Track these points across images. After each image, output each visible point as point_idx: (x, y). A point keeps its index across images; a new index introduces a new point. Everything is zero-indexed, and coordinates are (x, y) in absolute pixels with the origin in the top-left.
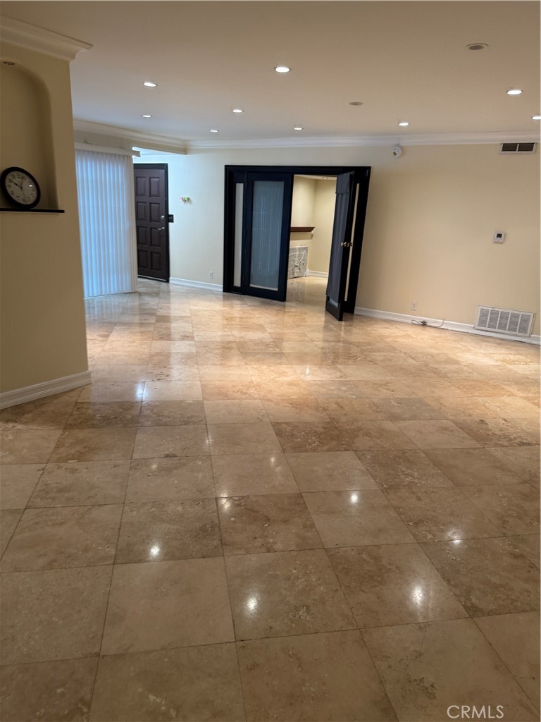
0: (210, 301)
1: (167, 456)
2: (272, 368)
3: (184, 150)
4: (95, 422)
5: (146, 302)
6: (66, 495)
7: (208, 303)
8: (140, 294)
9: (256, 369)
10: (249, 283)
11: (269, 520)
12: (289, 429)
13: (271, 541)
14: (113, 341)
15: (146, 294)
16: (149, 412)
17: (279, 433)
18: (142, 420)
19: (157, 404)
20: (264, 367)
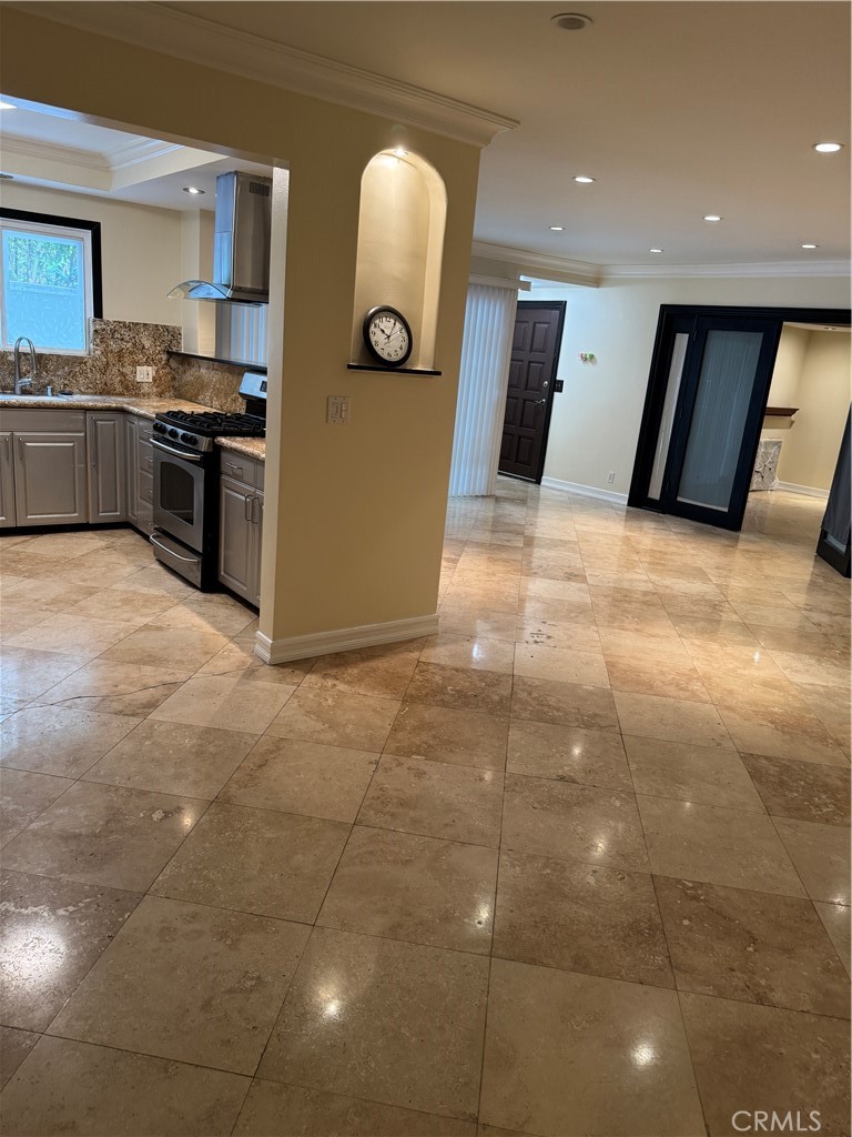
0: (606, 519)
1: (562, 778)
2: (729, 650)
3: (596, 281)
4: (446, 698)
5: (507, 512)
6: (411, 813)
7: (603, 523)
8: (497, 499)
9: (699, 646)
10: (677, 495)
11: (754, 940)
12: (773, 770)
13: (763, 982)
14: (464, 570)
15: (506, 499)
16: (525, 694)
17: (756, 775)
18: (516, 707)
19: (537, 683)
20: (715, 646)
